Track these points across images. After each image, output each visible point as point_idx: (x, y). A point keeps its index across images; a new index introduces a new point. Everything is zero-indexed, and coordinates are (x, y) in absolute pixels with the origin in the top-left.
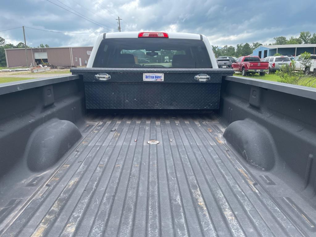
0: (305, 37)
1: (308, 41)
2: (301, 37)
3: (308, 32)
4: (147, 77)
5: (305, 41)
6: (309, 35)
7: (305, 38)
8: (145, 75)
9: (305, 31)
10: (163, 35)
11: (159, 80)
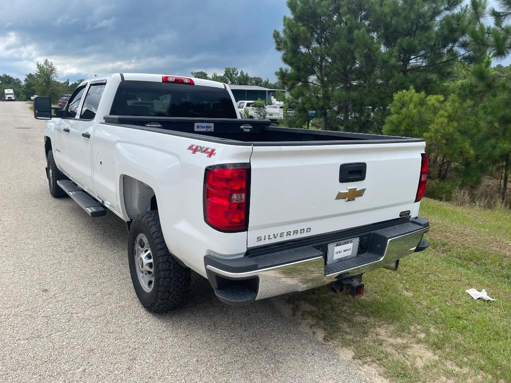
0: (231, 74)
1: (234, 80)
2: (226, 74)
3: (235, 68)
4: (198, 127)
5: (231, 80)
6: (236, 72)
7: (231, 76)
8: (196, 124)
9: (231, 67)
10: (189, 81)
11: (209, 130)
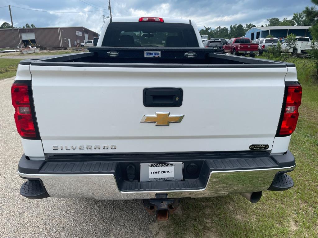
0: (298, 18)
1: (300, 22)
2: (294, 18)
4: (147, 54)
6: (302, 16)
8: (145, 52)
9: (299, 13)
10: (159, 20)
11: (157, 56)
